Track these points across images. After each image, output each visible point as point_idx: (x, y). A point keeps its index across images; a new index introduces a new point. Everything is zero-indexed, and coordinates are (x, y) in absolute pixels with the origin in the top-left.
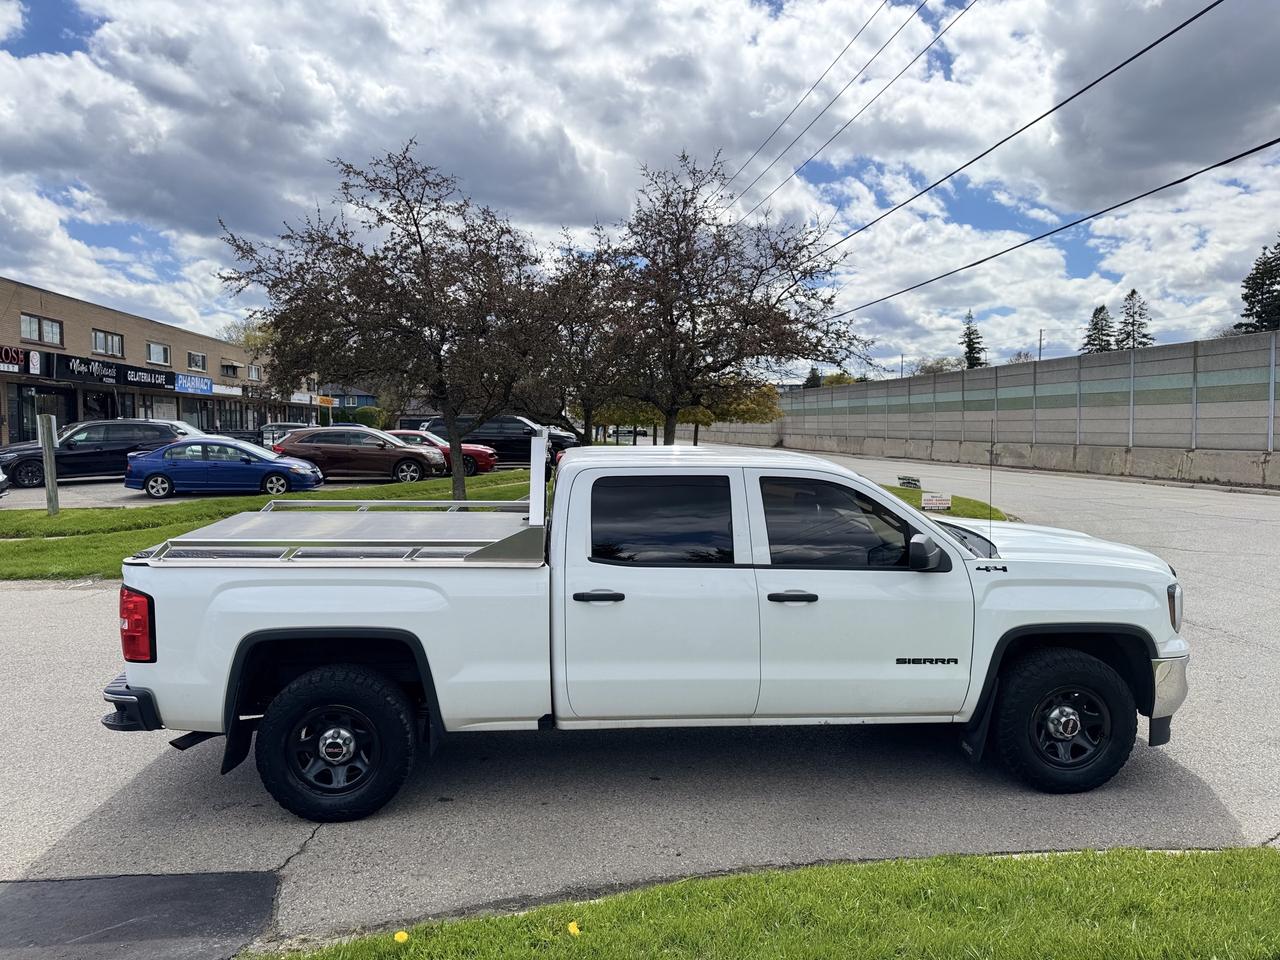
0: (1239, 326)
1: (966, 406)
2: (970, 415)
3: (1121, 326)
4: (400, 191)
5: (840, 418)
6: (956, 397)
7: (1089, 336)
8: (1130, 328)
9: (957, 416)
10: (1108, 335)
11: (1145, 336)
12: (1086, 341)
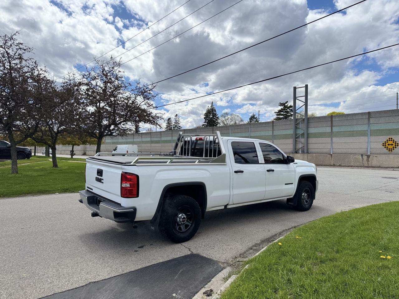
0: (203, 125)
1: (152, 142)
2: (153, 145)
3: (174, 123)
4: (5, 49)
5: (109, 145)
6: (149, 139)
7: (167, 126)
8: (176, 124)
9: (149, 145)
10: (171, 126)
11: (180, 126)
12: (166, 127)
